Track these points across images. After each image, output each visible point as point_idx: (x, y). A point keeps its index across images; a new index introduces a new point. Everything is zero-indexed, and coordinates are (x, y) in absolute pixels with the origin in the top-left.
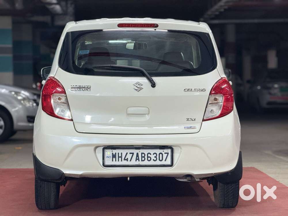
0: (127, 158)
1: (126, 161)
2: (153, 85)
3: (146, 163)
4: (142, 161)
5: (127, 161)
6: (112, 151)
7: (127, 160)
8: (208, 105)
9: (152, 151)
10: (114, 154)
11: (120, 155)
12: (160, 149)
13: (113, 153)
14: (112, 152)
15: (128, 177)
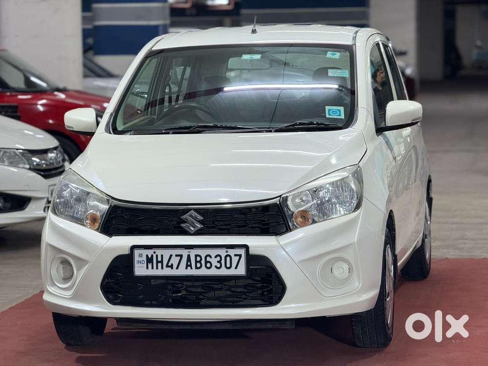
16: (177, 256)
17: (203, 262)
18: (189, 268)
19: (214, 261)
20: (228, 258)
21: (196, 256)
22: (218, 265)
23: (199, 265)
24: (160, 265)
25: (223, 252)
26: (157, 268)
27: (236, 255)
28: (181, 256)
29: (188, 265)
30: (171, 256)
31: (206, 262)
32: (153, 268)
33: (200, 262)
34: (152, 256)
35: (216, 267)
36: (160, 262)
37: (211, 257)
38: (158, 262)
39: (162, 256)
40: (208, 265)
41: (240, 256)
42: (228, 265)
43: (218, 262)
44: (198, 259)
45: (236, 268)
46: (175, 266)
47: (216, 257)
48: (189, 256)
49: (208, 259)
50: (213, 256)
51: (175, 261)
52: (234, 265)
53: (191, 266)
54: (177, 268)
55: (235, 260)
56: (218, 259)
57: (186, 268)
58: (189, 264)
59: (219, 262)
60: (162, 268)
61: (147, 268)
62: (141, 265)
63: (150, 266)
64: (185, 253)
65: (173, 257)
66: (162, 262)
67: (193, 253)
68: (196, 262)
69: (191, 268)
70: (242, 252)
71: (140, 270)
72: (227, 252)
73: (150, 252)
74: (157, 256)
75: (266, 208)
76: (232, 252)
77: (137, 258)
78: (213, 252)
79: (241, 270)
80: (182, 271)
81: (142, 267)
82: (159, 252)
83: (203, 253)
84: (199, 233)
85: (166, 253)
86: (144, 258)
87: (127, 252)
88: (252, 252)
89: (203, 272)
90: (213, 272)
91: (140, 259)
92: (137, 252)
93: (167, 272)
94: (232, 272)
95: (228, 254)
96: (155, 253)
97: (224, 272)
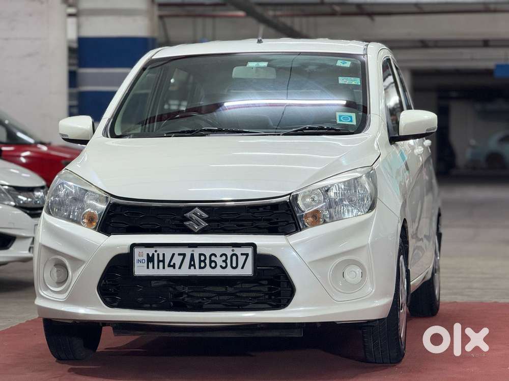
16: (179, 254)
17: (207, 261)
18: (192, 268)
19: (219, 261)
20: (234, 258)
21: (200, 255)
22: (224, 265)
23: (203, 264)
24: (161, 264)
25: (228, 251)
26: (158, 268)
27: (242, 254)
28: (184, 255)
29: (192, 265)
30: (173, 255)
31: (211, 261)
32: (153, 268)
33: (204, 261)
34: (153, 254)
35: (221, 266)
36: (161, 261)
37: (216, 256)
38: (159, 261)
39: (164, 255)
40: (213, 264)
41: (247, 255)
42: (234, 265)
43: (223, 261)
44: (203, 258)
45: (242, 268)
46: (177, 266)
47: (221, 256)
48: (192, 255)
49: (213, 258)
50: (218, 255)
51: (177, 260)
52: (240, 265)
53: (194, 265)
54: (180, 268)
55: (242, 259)
56: (224, 258)
57: (190, 268)
58: (192, 263)
59: (225, 261)
60: (164, 268)
61: (148, 268)
62: (142, 264)
63: (151, 265)
64: (188, 251)
65: (176, 256)
66: (163, 261)
67: (197, 251)
68: (200, 261)
69: (195, 268)
70: (249, 251)
71: (140, 269)
72: (233, 251)
73: (151, 251)
74: (158, 254)
75: (275, 206)
76: (238, 251)
77: (136, 257)
78: (218, 251)
79: (248, 271)
80: (185, 271)
81: (143, 266)
82: (161, 251)
83: (207, 252)
84: (203, 231)
85: (168, 252)
86: (145, 258)
87: (126, 250)
88: (259, 251)
89: (208, 272)
90: (218, 272)
91: (140, 258)
92: (137, 251)
93: (169, 272)
94: (238, 272)
95: (234, 252)
96: (156, 251)
97: (229, 272)
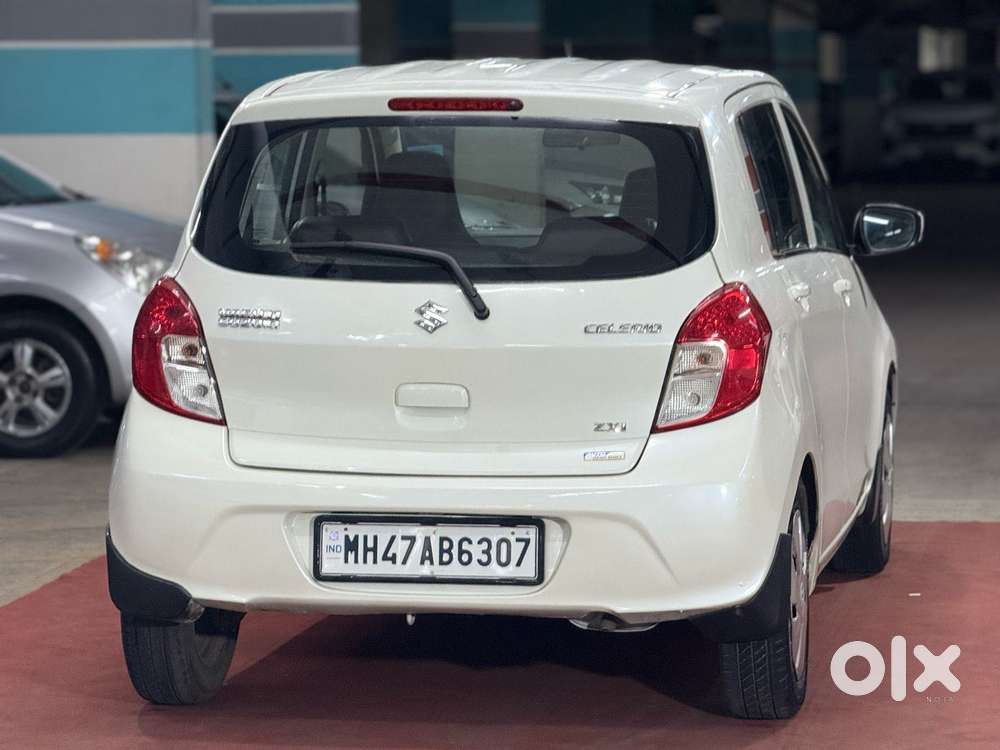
0: (394, 555)
1: (390, 562)
2: (482, 312)
3: (455, 570)
4: (442, 563)
5: (394, 562)
6: (346, 529)
7: (393, 559)
8: (672, 379)
9: (475, 533)
10: (352, 539)
11: (370, 544)
12: (502, 525)
13: (347, 537)
14: (346, 533)
15: (405, 616)
